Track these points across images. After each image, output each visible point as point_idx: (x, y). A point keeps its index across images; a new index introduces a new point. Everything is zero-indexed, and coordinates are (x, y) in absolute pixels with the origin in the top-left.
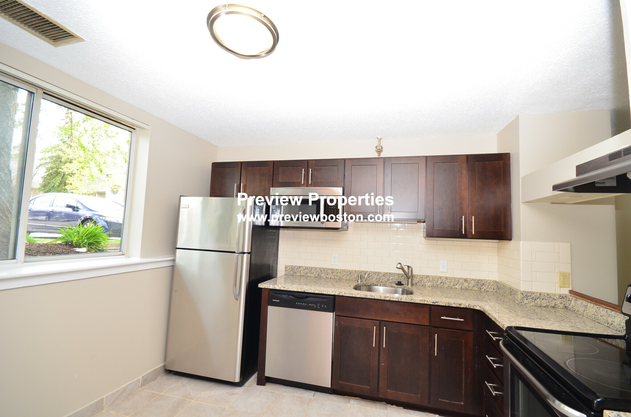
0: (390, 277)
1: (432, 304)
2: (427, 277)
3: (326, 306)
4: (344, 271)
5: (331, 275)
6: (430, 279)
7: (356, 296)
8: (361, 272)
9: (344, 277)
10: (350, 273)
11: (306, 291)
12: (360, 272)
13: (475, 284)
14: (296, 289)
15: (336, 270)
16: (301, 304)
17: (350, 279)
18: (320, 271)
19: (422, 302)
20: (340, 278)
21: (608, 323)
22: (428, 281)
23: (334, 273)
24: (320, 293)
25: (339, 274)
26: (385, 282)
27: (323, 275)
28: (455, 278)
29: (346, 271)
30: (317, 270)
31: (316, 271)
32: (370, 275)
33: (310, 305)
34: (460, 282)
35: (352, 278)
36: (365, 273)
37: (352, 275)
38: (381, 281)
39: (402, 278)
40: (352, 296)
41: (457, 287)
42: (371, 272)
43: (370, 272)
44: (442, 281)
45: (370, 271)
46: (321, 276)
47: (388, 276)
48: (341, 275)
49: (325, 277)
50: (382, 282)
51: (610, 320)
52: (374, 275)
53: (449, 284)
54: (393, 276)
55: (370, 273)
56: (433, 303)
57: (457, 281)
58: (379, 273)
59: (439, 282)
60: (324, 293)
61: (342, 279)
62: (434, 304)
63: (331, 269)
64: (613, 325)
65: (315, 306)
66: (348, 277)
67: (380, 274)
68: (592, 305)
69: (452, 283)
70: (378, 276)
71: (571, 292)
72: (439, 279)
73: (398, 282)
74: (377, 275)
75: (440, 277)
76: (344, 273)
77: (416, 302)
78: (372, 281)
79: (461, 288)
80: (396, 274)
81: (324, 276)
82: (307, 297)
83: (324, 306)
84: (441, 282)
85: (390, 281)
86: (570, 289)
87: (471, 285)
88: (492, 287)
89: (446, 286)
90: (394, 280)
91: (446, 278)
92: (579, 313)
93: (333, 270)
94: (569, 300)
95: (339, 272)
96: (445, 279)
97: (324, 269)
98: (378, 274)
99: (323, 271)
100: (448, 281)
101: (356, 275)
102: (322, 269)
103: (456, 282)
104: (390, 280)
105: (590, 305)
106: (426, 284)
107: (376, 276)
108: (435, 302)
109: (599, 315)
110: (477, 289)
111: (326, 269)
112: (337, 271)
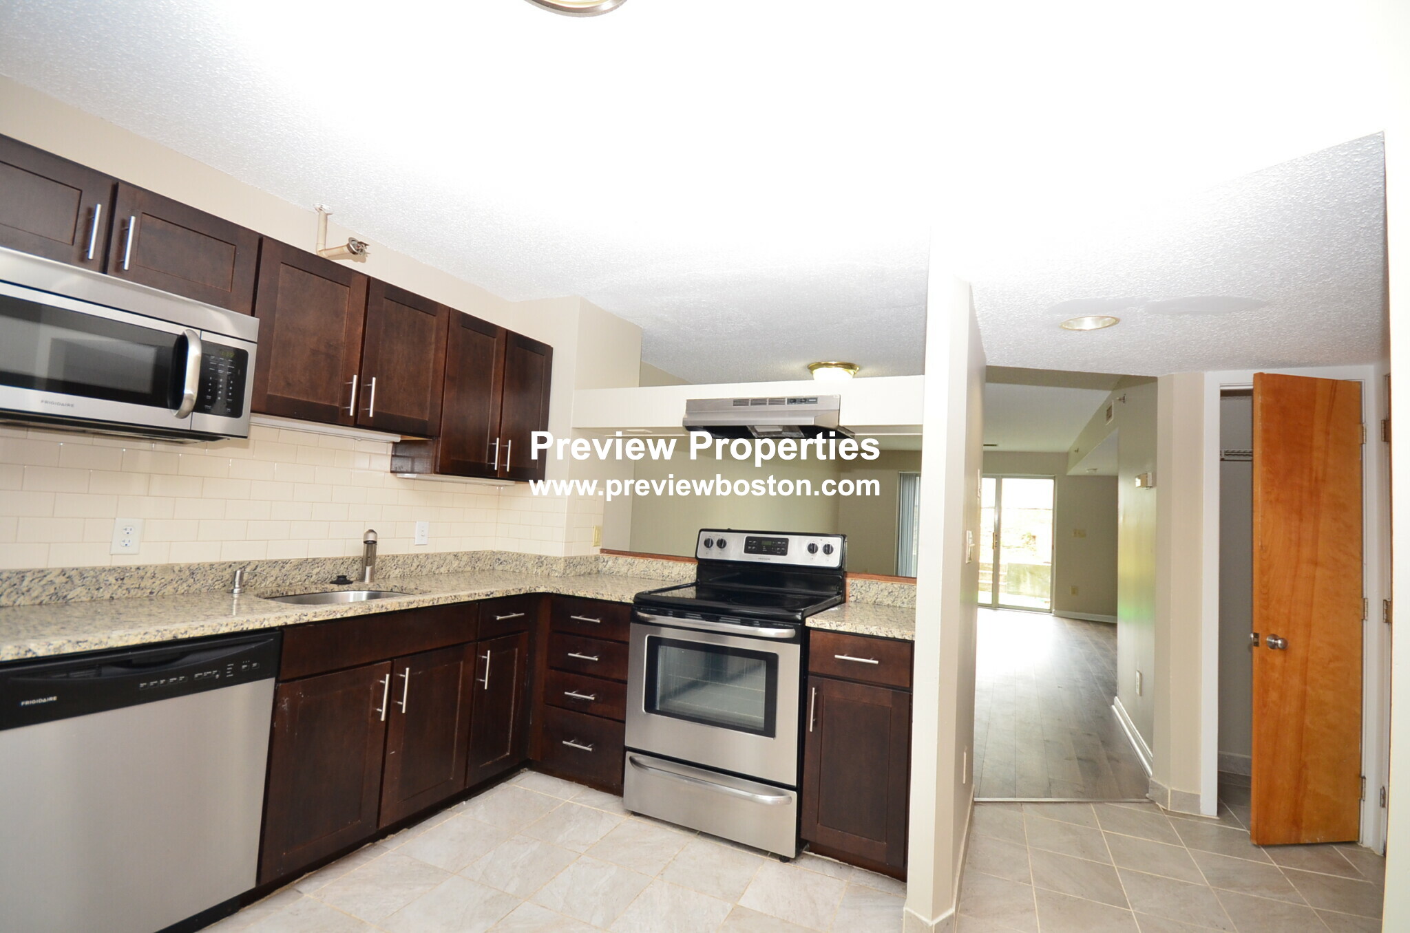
0: (313, 569)
1: (485, 598)
2: (394, 557)
3: (255, 665)
4: (169, 568)
5: (116, 587)
6: (400, 563)
7: (345, 616)
8: (230, 566)
9: (169, 589)
10: (193, 574)
11: (180, 637)
12: (227, 565)
13: (469, 560)
14: (140, 637)
15: (138, 568)
16: (162, 681)
17: (192, 589)
18: (63, 579)
19: (471, 599)
20: (151, 593)
21: (663, 576)
22: (395, 567)
23: (125, 581)
24: (238, 629)
25: (147, 583)
26: (300, 583)
27: (78, 593)
28: (440, 554)
29: (176, 569)
30: (49, 578)
31: (43, 582)
32: (259, 570)
33: (196, 675)
34: (447, 561)
35: (198, 586)
36: (241, 566)
37: (198, 576)
38: (288, 584)
39: (342, 568)
40: (335, 618)
41: (442, 570)
42: (263, 561)
43: (257, 563)
44: (420, 562)
45: (259, 561)
46: (69, 597)
47: (308, 568)
48: (158, 582)
49: (84, 599)
50: (291, 584)
51: (666, 573)
52: (271, 568)
53: (431, 566)
54: (322, 566)
55: (257, 566)
56: (487, 595)
57: (443, 558)
58: (285, 562)
59: (415, 565)
60: (251, 628)
61: (160, 594)
62: (487, 597)
63: (112, 570)
64: (670, 577)
65: (216, 674)
66: (185, 585)
67: (288, 564)
68: (642, 560)
69: (436, 563)
70: (280, 570)
71: (603, 551)
72: (415, 560)
73: (339, 577)
74: (277, 568)
75: (417, 556)
76: (168, 577)
77: (462, 601)
78: (263, 585)
79: (449, 571)
80: (329, 559)
81: (84, 593)
82: (184, 654)
83: (250, 664)
84: (418, 566)
85: (312, 580)
86: (601, 548)
87: (462, 564)
88: (489, 563)
89: (425, 571)
90: (322, 575)
91: (427, 556)
92: (620, 574)
93: (125, 569)
94: (604, 561)
95: (148, 574)
96: (425, 558)
97: (82, 573)
98: (281, 565)
99: (77, 581)
100: (430, 561)
101: (212, 576)
102: (73, 573)
103: (442, 562)
104: (314, 576)
105: (638, 561)
106: (391, 573)
107: (275, 572)
108: (489, 593)
109: (651, 570)
110: (469, 569)
111: (94, 569)
112: (141, 573)
